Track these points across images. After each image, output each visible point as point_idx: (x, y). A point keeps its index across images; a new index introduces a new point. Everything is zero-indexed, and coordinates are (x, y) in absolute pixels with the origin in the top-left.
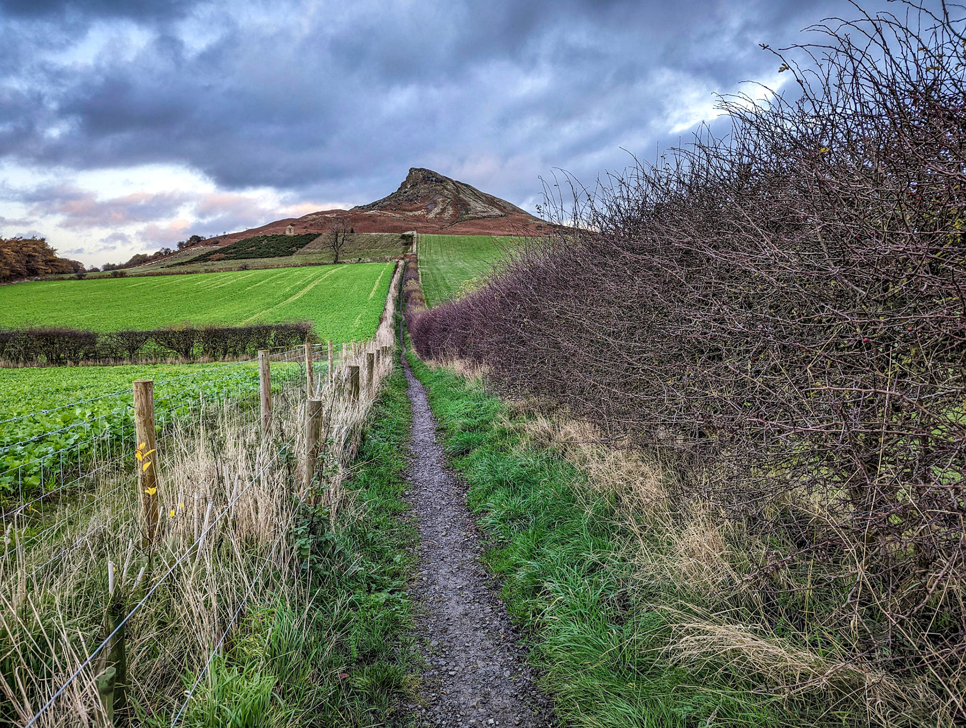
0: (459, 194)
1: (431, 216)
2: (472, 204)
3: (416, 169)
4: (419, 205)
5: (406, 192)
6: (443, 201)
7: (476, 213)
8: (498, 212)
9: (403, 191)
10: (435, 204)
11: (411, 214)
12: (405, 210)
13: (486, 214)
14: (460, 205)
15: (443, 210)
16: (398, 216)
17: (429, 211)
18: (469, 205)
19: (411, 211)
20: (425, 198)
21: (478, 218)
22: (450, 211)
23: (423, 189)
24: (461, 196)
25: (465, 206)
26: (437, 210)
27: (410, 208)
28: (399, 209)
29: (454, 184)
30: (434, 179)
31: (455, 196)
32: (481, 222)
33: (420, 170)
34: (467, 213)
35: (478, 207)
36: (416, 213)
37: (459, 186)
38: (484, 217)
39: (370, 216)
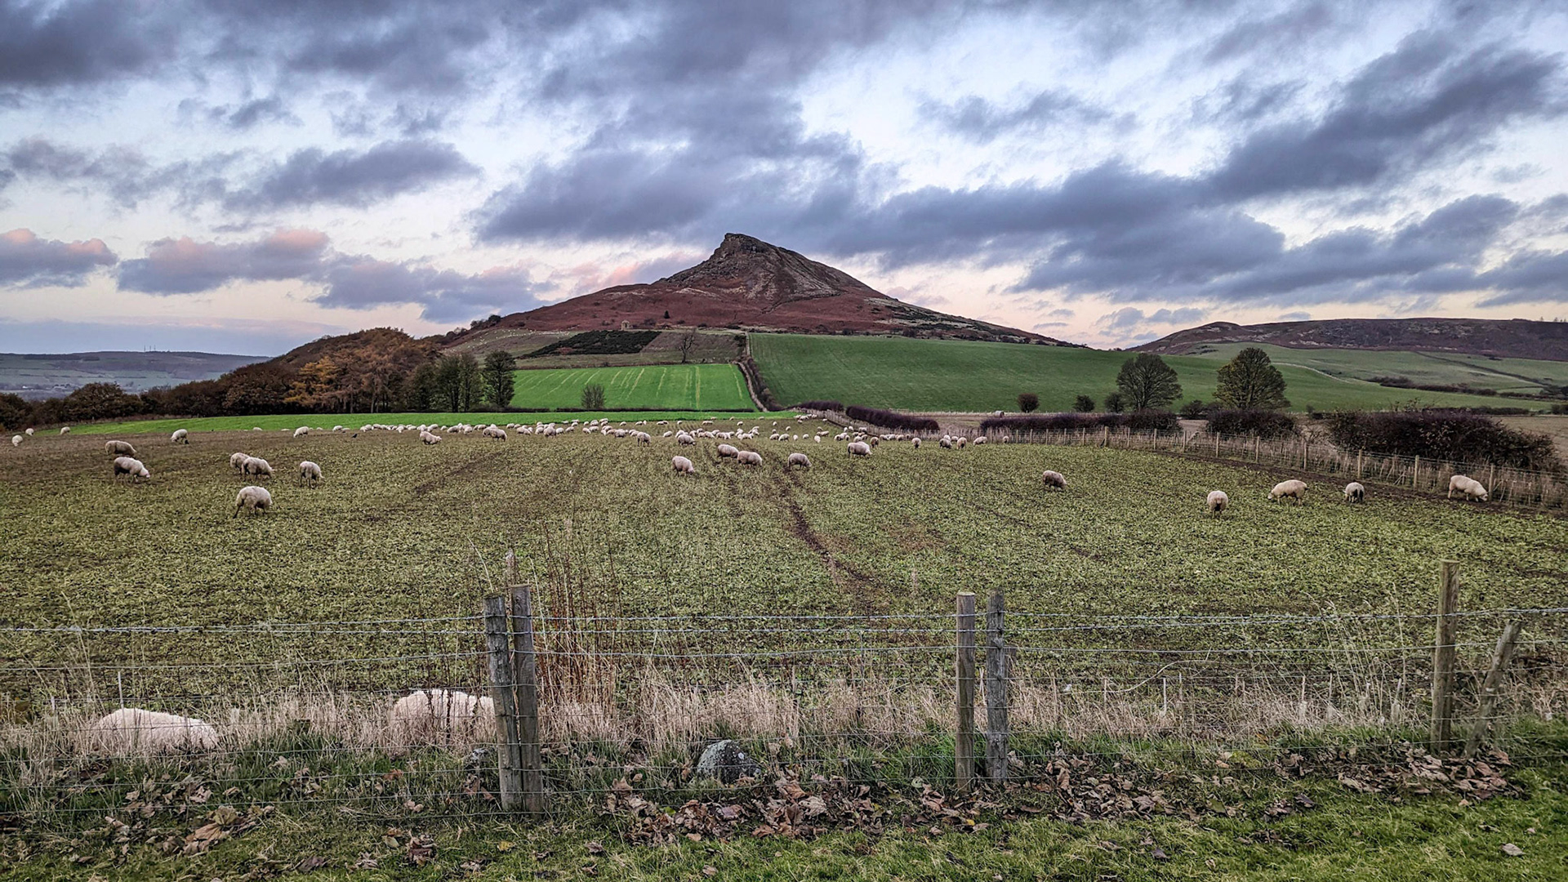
0: (784, 266)
1: (751, 295)
2: (799, 279)
3: (733, 235)
4: (736, 280)
5: (720, 262)
6: (765, 277)
7: (803, 292)
8: (828, 289)
9: (717, 260)
10: (756, 278)
11: (728, 291)
12: (720, 287)
13: (814, 293)
14: (784, 281)
15: (765, 288)
16: (714, 295)
17: (749, 289)
18: (795, 281)
19: (727, 288)
20: (744, 271)
21: (806, 299)
22: (773, 289)
23: (741, 260)
24: (786, 269)
25: (791, 281)
26: (758, 288)
27: (727, 284)
28: (714, 285)
29: (777, 252)
30: (754, 248)
31: (779, 270)
32: (808, 303)
33: (738, 236)
34: (793, 292)
35: (805, 282)
36: (734, 290)
37: (783, 253)
38: (812, 297)
39: (684, 296)
